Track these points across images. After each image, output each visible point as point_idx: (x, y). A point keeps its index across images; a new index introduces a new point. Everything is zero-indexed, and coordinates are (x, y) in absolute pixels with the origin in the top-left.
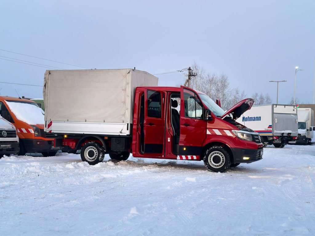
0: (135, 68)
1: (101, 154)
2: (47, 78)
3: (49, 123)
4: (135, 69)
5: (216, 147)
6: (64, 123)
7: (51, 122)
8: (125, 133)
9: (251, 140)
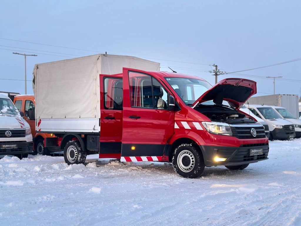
0: (106, 52)
1: (80, 154)
2: (35, 73)
3: (39, 121)
4: (106, 54)
5: (184, 145)
6: (50, 120)
7: (40, 119)
8: (97, 130)
9: (231, 135)
